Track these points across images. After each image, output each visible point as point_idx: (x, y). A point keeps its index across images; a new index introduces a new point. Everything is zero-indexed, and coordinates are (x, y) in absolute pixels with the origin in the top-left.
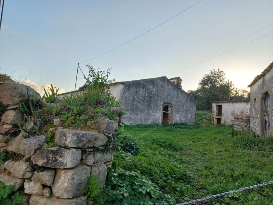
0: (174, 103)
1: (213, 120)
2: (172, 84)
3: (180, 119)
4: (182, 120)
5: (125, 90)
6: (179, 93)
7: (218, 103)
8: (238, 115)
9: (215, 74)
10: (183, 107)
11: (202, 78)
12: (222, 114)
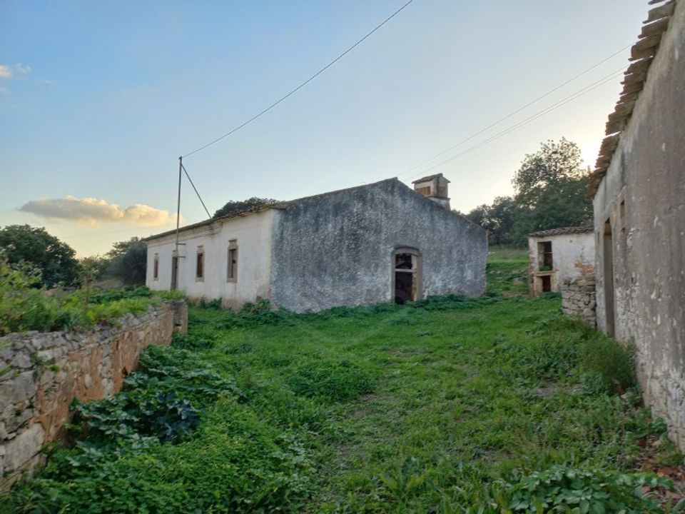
0: (424, 246)
1: (533, 282)
2: (415, 198)
3: (445, 286)
4: (450, 287)
5: (285, 223)
6: (436, 217)
7: (542, 236)
8: (591, 265)
9: (555, 153)
10: (450, 252)
11: (519, 167)
12: (554, 265)
